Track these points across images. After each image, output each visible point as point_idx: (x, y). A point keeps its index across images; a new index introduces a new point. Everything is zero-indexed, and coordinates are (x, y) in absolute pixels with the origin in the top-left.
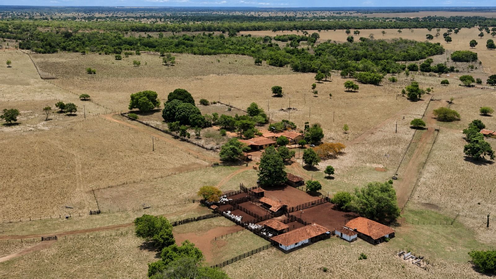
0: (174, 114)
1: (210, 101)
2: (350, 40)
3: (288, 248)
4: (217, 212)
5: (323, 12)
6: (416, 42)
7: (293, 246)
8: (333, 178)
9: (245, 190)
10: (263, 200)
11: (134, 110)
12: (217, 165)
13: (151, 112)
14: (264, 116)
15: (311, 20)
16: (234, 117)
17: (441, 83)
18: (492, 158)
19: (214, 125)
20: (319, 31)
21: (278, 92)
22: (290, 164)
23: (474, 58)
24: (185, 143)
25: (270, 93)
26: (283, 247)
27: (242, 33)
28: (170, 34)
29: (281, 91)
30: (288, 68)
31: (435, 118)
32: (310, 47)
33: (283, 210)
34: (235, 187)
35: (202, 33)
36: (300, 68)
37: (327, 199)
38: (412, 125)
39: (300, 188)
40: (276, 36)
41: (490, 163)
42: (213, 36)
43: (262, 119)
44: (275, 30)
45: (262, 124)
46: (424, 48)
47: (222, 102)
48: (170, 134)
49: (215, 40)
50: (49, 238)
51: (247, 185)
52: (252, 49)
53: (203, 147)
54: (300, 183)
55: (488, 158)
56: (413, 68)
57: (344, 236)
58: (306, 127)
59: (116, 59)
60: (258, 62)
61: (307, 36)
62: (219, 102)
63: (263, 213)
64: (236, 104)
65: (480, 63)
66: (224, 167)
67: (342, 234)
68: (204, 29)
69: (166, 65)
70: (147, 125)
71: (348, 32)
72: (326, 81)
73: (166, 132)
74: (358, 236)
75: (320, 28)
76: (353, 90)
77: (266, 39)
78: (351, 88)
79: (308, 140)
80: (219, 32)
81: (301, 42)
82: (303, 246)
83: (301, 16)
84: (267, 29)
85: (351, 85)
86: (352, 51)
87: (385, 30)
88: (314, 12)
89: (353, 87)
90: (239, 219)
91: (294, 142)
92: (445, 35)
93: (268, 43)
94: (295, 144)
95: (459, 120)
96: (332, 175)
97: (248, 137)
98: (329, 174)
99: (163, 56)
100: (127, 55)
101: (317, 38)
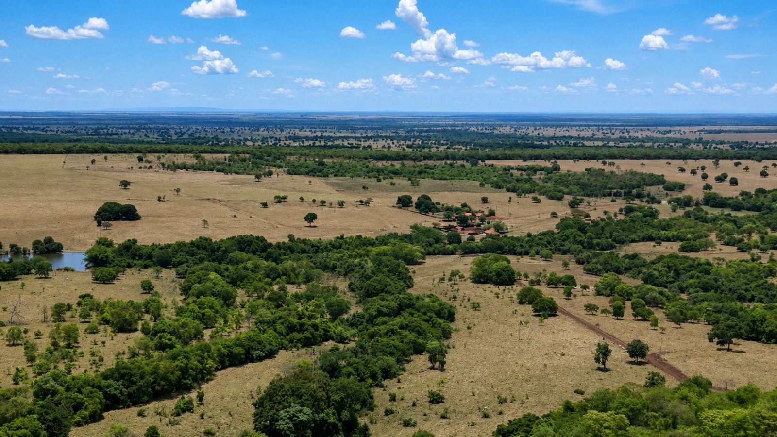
1: (441, 203)
11: (398, 205)
13: (409, 206)
16: (453, 208)
21: (485, 200)
24: (427, 216)
25: (481, 201)
27: (486, 162)
28: (412, 163)
29: (487, 200)
40: (521, 165)
47: (448, 204)
48: (420, 213)
53: (435, 217)
60: (482, 185)
62: (446, 204)
68: (446, 157)
69: (413, 185)
70: (408, 211)
73: (417, 213)
76: (537, 202)
78: (535, 200)
81: (539, 172)
99: (409, 180)
100: (384, 178)
101: (557, 168)
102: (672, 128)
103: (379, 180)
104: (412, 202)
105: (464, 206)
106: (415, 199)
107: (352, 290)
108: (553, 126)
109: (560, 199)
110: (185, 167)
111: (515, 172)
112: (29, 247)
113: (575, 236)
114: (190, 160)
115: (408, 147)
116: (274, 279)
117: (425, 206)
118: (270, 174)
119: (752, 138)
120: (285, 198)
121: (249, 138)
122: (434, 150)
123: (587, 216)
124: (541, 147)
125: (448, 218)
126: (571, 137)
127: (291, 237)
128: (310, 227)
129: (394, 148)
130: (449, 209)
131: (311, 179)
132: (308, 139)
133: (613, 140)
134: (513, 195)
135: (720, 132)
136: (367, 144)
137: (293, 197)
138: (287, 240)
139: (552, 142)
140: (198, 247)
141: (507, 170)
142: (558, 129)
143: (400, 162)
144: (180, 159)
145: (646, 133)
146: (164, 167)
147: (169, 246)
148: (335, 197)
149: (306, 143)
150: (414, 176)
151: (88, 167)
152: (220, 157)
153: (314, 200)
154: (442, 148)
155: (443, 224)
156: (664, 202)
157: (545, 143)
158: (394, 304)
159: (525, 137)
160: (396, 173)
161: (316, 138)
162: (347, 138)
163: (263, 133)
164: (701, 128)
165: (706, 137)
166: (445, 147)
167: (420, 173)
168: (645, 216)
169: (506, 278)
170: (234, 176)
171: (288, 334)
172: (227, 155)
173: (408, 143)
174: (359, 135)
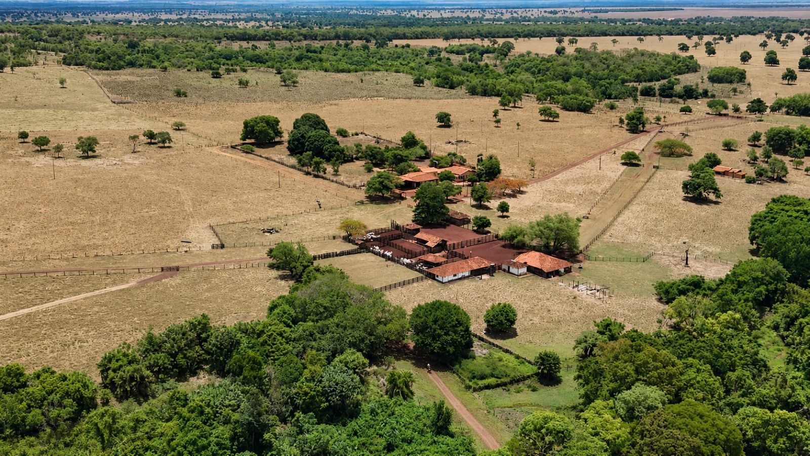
0: (303, 144)
1: (350, 132)
2: (560, 51)
3: (446, 280)
4: (362, 248)
5: (527, 10)
6: (658, 54)
7: (451, 278)
8: (507, 217)
9: (397, 227)
10: (418, 236)
11: (248, 141)
12: (362, 203)
13: (272, 144)
14: (424, 148)
15: (507, 22)
16: (383, 148)
17: (681, 111)
18: (718, 196)
19: (357, 159)
20: (516, 39)
21: (444, 121)
22: (456, 203)
23: (741, 77)
24: (320, 180)
25: (436, 123)
26: (440, 279)
27: (396, 42)
28: (286, 44)
29: (449, 120)
30: (462, 90)
31: (659, 153)
32: (498, 62)
33: (442, 246)
34: (386, 225)
35: (334, 42)
36: (479, 90)
37: (497, 236)
38: (623, 161)
39: (466, 226)
40: (447, 46)
41: (716, 203)
42: (352, 46)
43: (421, 152)
44: (447, 38)
45: (421, 159)
46: (668, 63)
47: (367, 133)
48: (300, 170)
49: (355, 52)
50: (170, 269)
51: (399, 222)
52: (410, 65)
53: (342, 184)
54: (465, 221)
55: (712, 197)
56: (648, 93)
57: (513, 270)
58: (479, 160)
59: (214, 77)
60: (418, 82)
61: (496, 46)
62: (362, 133)
63: (418, 248)
64: (385, 136)
65: (749, 84)
66: (371, 205)
67: (509, 267)
68: (337, 37)
69: (286, 86)
70: (267, 158)
71: (560, 41)
72: (515, 107)
73: (293, 167)
74: (528, 270)
75: (518, 35)
76: (551, 119)
77: (432, 52)
78: (549, 116)
79: (479, 176)
80: (361, 41)
81: (485, 55)
82: (463, 278)
83: (492, 17)
84: (435, 36)
85: (548, 111)
86: (559, 68)
87: (617, 38)
88: (514, 10)
89: (550, 115)
90: (389, 254)
91: (462, 178)
92: (708, 44)
93: (436, 56)
94: (464, 181)
95: (690, 155)
96: (505, 214)
97: (402, 172)
98: (502, 212)
99: (279, 73)
100: (228, 71)
103: (216, 75)
104: (279, 133)
105: (410, 142)
106: (286, 127)
117: (313, 148)
125: (379, 193)
130: (375, 154)
143: (268, 42)
150: (286, 66)
160: (258, 60)
167: (298, 60)
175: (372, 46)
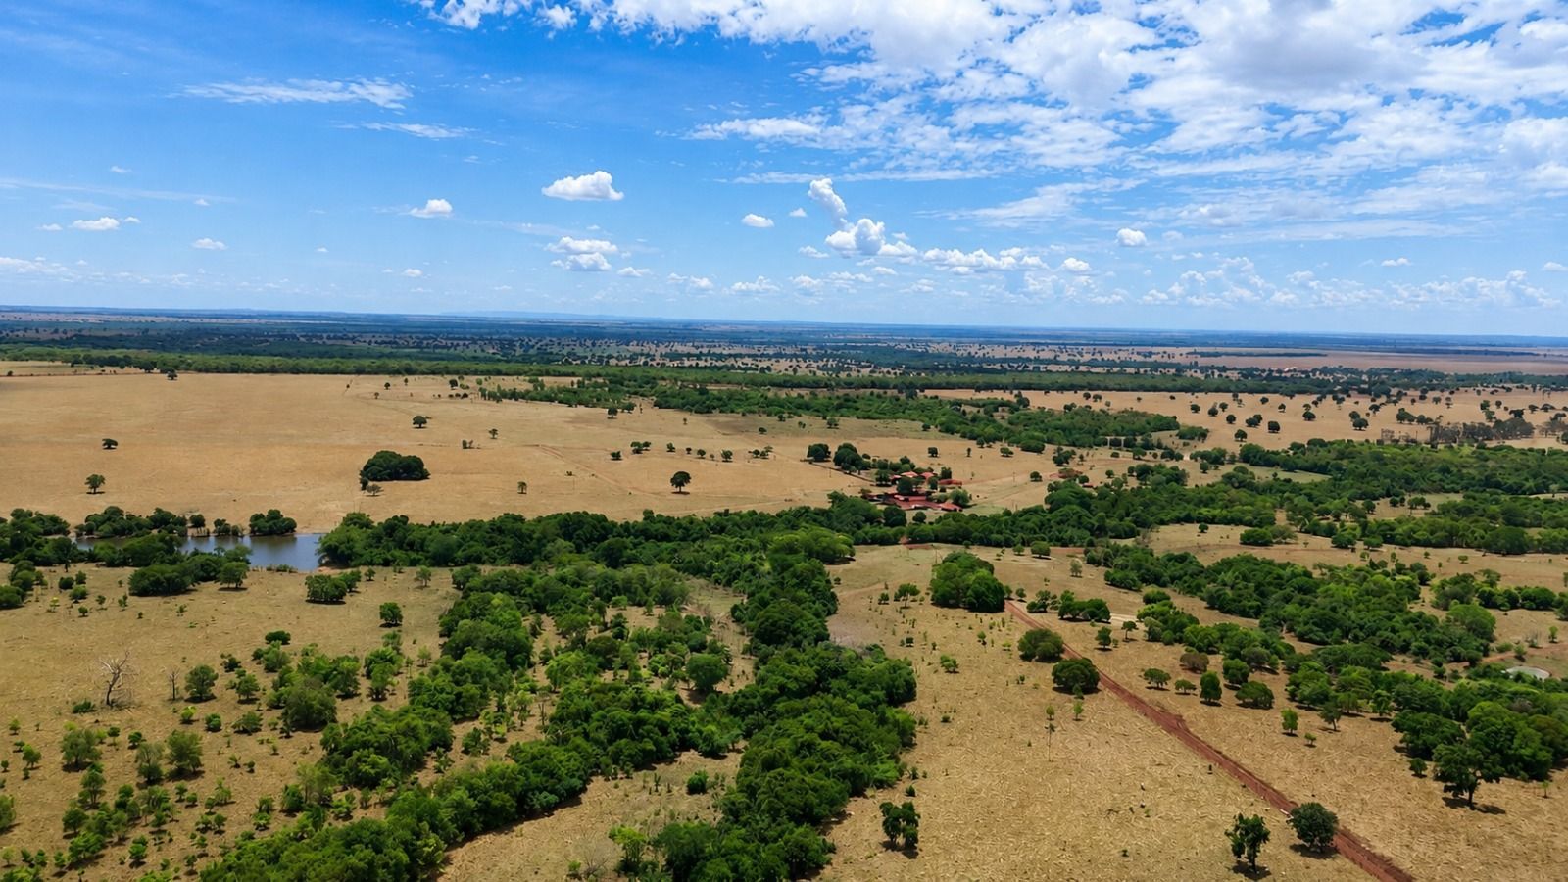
0: (842, 459)
1: (871, 455)
11: (811, 457)
12: (872, 484)
13: (826, 459)
14: (913, 464)
16: (888, 463)
19: (872, 468)
20: (1046, 393)
21: (933, 452)
23: (1201, 435)
25: (927, 452)
27: (928, 392)
29: (936, 451)
30: (957, 436)
32: (1008, 414)
35: (869, 392)
36: (968, 435)
40: (974, 397)
42: (885, 396)
43: (911, 466)
44: (980, 390)
45: (909, 469)
47: (881, 456)
53: (863, 478)
56: (1115, 443)
60: (926, 428)
61: (1016, 399)
64: (892, 457)
69: (830, 427)
70: (822, 467)
71: (1088, 396)
73: (837, 471)
76: (1007, 455)
77: (955, 403)
80: (894, 390)
81: (1000, 408)
93: (956, 406)
99: (824, 418)
100: (789, 416)
101: (1025, 403)
102: (1155, 349)
103: (782, 419)
104: (829, 454)
105: (905, 460)
106: (833, 449)
107: (738, 621)
108: (1002, 343)
109: (1039, 450)
110: (514, 395)
111: (968, 409)
112: (245, 525)
113: (1080, 517)
114: (522, 384)
115: (819, 368)
116: (608, 599)
117: (849, 461)
118: (630, 407)
119: (1264, 363)
120: (647, 444)
121: (616, 355)
122: (854, 374)
123: (1085, 480)
124: (993, 371)
125: (882, 482)
126: (1028, 359)
127: (648, 514)
128: (680, 492)
129: (802, 372)
130: (883, 466)
131: (686, 415)
132: (689, 355)
133: (1083, 364)
134: (973, 444)
135: (1217, 355)
136: (765, 364)
137: (658, 442)
138: (640, 518)
139: (1006, 365)
140: (500, 531)
141: (958, 403)
142: (1009, 349)
143: (810, 390)
144: (508, 383)
145: (1123, 355)
146: (484, 395)
147: (455, 527)
148: (717, 443)
149: (687, 363)
150: (830, 412)
151: (377, 394)
152: (566, 381)
153: (689, 450)
154: (866, 372)
155: (876, 491)
156: (1186, 457)
157: (997, 366)
158: (809, 673)
159: (970, 358)
160: (807, 407)
161: (699, 356)
162: (741, 356)
163: (634, 348)
164: (1191, 349)
165: (1202, 361)
166: (869, 370)
167: (839, 407)
168: (1168, 482)
169: (989, 599)
170: (581, 408)
171: (610, 742)
172: (576, 380)
173: (821, 363)
174: (754, 352)
175: (903, 397)
